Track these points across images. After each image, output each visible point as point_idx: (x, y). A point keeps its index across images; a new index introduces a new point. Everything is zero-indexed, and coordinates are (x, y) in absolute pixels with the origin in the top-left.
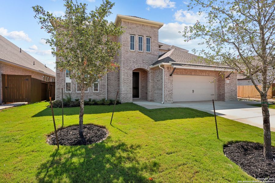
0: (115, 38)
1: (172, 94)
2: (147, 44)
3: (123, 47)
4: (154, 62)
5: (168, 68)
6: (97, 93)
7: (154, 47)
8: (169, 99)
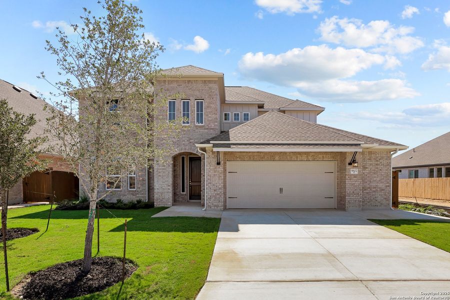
1: (220, 194)
6: (133, 191)
7: (210, 115)
8: (216, 204)
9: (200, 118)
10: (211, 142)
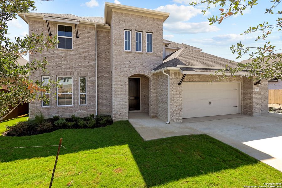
0: (107, 35)
1: (181, 109)
2: (148, 41)
3: (115, 46)
4: (157, 66)
5: (175, 74)
6: (84, 106)
7: (157, 46)
8: (178, 117)
9: (149, 48)
10: (177, 66)
